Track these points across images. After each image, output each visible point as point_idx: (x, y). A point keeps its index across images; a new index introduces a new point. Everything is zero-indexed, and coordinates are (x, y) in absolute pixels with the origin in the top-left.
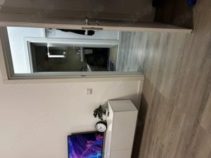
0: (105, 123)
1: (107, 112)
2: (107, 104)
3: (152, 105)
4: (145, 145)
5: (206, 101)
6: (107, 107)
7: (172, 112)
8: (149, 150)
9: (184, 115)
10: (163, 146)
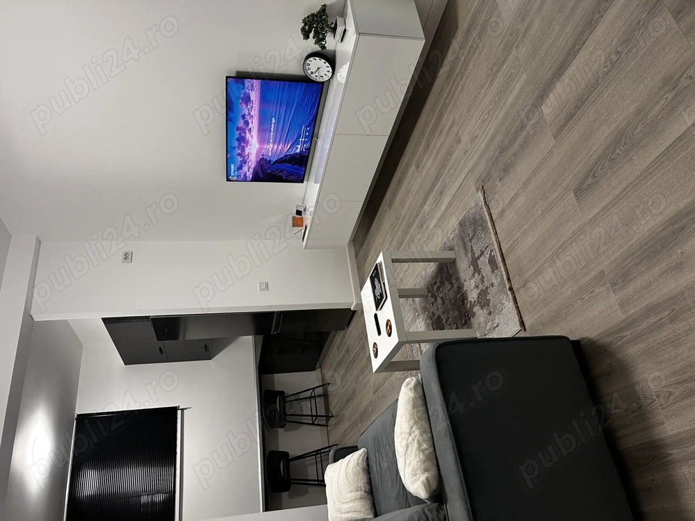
0: (331, 60)
1: (340, 30)
2: (345, 6)
3: (468, 31)
4: (423, 133)
5: (575, 54)
6: (343, 14)
7: (503, 64)
8: (428, 145)
9: (525, 76)
10: (459, 141)
